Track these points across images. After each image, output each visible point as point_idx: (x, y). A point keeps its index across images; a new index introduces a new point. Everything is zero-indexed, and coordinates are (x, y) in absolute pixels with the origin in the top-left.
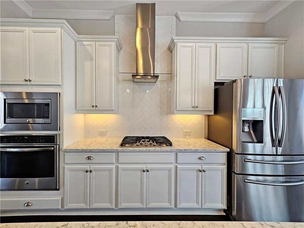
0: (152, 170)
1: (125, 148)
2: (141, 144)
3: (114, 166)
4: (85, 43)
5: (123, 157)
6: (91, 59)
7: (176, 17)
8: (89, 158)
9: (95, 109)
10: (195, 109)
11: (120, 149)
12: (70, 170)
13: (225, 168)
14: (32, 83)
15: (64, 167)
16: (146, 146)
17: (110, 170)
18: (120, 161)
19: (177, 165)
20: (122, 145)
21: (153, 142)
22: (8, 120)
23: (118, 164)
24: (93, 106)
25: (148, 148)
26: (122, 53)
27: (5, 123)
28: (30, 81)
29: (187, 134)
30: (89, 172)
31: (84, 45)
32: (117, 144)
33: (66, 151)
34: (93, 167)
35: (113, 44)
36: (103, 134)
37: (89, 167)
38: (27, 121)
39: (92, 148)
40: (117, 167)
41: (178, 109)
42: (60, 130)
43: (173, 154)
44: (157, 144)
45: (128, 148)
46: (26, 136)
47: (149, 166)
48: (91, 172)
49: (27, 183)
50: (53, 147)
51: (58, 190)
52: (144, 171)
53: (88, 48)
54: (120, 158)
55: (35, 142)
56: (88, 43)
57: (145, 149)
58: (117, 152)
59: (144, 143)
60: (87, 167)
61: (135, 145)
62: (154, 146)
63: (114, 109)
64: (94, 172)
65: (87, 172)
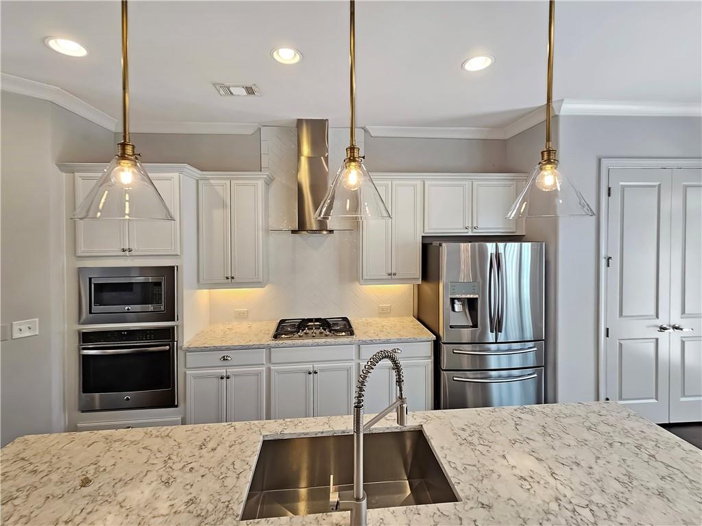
0: (322, 371)
1: (281, 342)
2: (306, 333)
3: (264, 369)
4: (212, 181)
5: (277, 355)
6: (224, 205)
7: (365, 131)
8: (224, 359)
9: (230, 281)
10: (392, 277)
11: (273, 343)
12: (196, 377)
13: (430, 363)
14: (133, 253)
15: (185, 373)
16: (313, 336)
17: (258, 374)
18: (273, 360)
19: (359, 361)
20: (276, 337)
21: (325, 330)
22: (95, 309)
23: (270, 365)
24: (227, 278)
25: (317, 340)
26: (274, 186)
27: (90, 313)
28: (130, 250)
29: (384, 312)
30: (225, 379)
31: (212, 185)
32: (268, 334)
33: (189, 350)
34: (231, 371)
35: (260, 184)
36: (241, 316)
37: (225, 371)
38: (126, 308)
39: (229, 344)
40: (269, 370)
41: (365, 277)
42: (177, 320)
43: (354, 347)
44: (330, 332)
45: (285, 341)
46: (124, 331)
47: (317, 366)
48: (228, 378)
49: (128, 399)
50: (169, 345)
51: (177, 406)
52: (310, 373)
53: (219, 189)
54: (273, 355)
55: (139, 338)
56: (219, 182)
57: (310, 341)
58: (269, 348)
59: (310, 332)
60: (223, 372)
61: (296, 335)
62: (326, 335)
63: (261, 281)
64: (232, 379)
65: (222, 378)
